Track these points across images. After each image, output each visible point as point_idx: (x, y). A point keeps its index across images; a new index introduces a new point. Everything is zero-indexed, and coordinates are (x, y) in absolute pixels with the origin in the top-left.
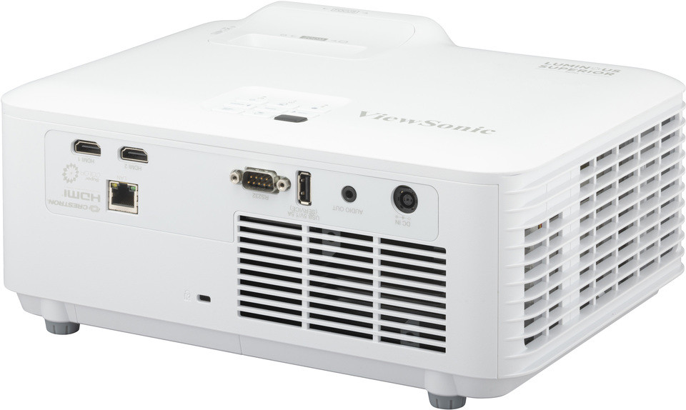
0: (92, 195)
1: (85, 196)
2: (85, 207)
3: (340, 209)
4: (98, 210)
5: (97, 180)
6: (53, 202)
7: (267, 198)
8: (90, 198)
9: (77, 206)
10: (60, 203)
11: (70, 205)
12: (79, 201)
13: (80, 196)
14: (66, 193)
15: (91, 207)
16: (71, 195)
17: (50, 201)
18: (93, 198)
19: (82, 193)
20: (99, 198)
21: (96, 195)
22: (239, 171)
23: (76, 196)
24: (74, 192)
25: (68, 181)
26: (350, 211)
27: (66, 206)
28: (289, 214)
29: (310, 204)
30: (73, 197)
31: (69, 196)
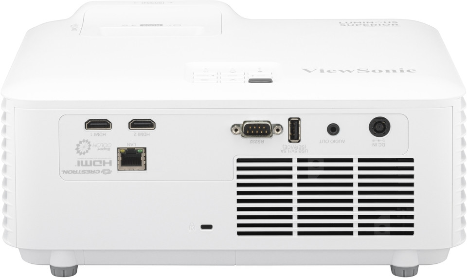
0: (104, 161)
1: (97, 163)
2: (98, 172)
3: (325, 142)
4: (109, 172)
5: (109, 149)
6: (67, 172)
7: (263, 142)
8: (102, 164)
9: (90, 172)
10: (73, 172)
11: (84, 172)
12: (93, 168)
13: (93, 163)
14: (80, 163)
15: (103, 172)
16: (84, 164)
17: (64, 172)
18: (104, 163)
19: (94, 162)
20: (110, 163)
21: (107, 161)
22: (238, 125)
23: (89, 163)
24: (86, 162)
25: (81, 154)
26: (334, 141)
27: (79, 173)
28: (282, 151)
29: (299, 141)
30: (86, 165)
31: (82, 165)
